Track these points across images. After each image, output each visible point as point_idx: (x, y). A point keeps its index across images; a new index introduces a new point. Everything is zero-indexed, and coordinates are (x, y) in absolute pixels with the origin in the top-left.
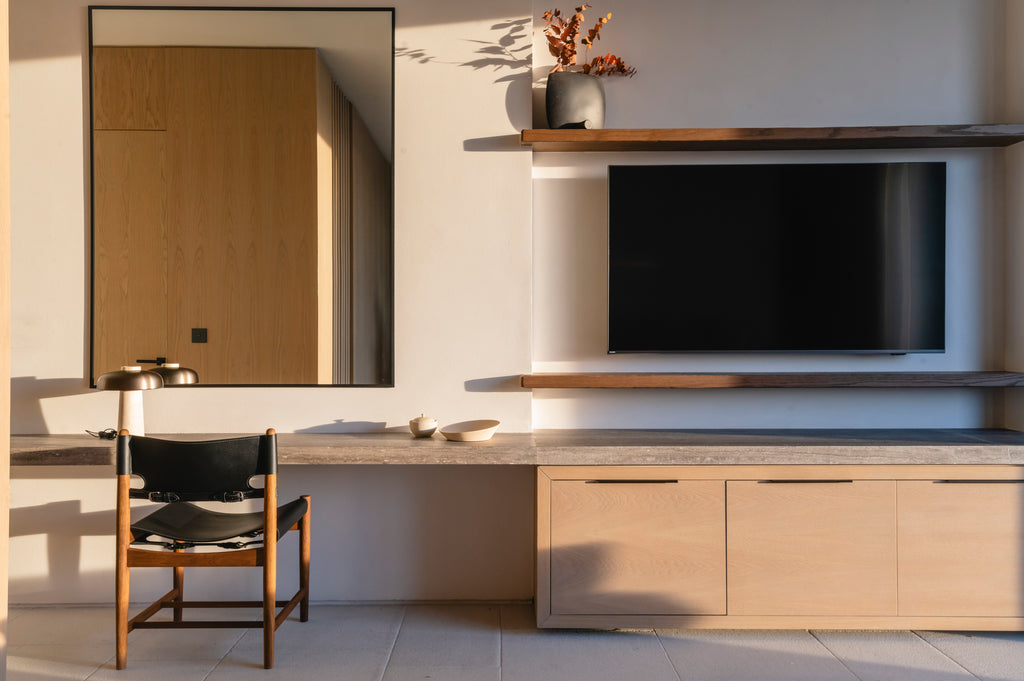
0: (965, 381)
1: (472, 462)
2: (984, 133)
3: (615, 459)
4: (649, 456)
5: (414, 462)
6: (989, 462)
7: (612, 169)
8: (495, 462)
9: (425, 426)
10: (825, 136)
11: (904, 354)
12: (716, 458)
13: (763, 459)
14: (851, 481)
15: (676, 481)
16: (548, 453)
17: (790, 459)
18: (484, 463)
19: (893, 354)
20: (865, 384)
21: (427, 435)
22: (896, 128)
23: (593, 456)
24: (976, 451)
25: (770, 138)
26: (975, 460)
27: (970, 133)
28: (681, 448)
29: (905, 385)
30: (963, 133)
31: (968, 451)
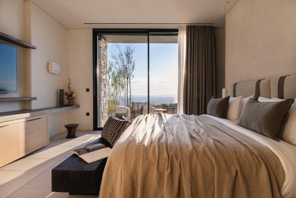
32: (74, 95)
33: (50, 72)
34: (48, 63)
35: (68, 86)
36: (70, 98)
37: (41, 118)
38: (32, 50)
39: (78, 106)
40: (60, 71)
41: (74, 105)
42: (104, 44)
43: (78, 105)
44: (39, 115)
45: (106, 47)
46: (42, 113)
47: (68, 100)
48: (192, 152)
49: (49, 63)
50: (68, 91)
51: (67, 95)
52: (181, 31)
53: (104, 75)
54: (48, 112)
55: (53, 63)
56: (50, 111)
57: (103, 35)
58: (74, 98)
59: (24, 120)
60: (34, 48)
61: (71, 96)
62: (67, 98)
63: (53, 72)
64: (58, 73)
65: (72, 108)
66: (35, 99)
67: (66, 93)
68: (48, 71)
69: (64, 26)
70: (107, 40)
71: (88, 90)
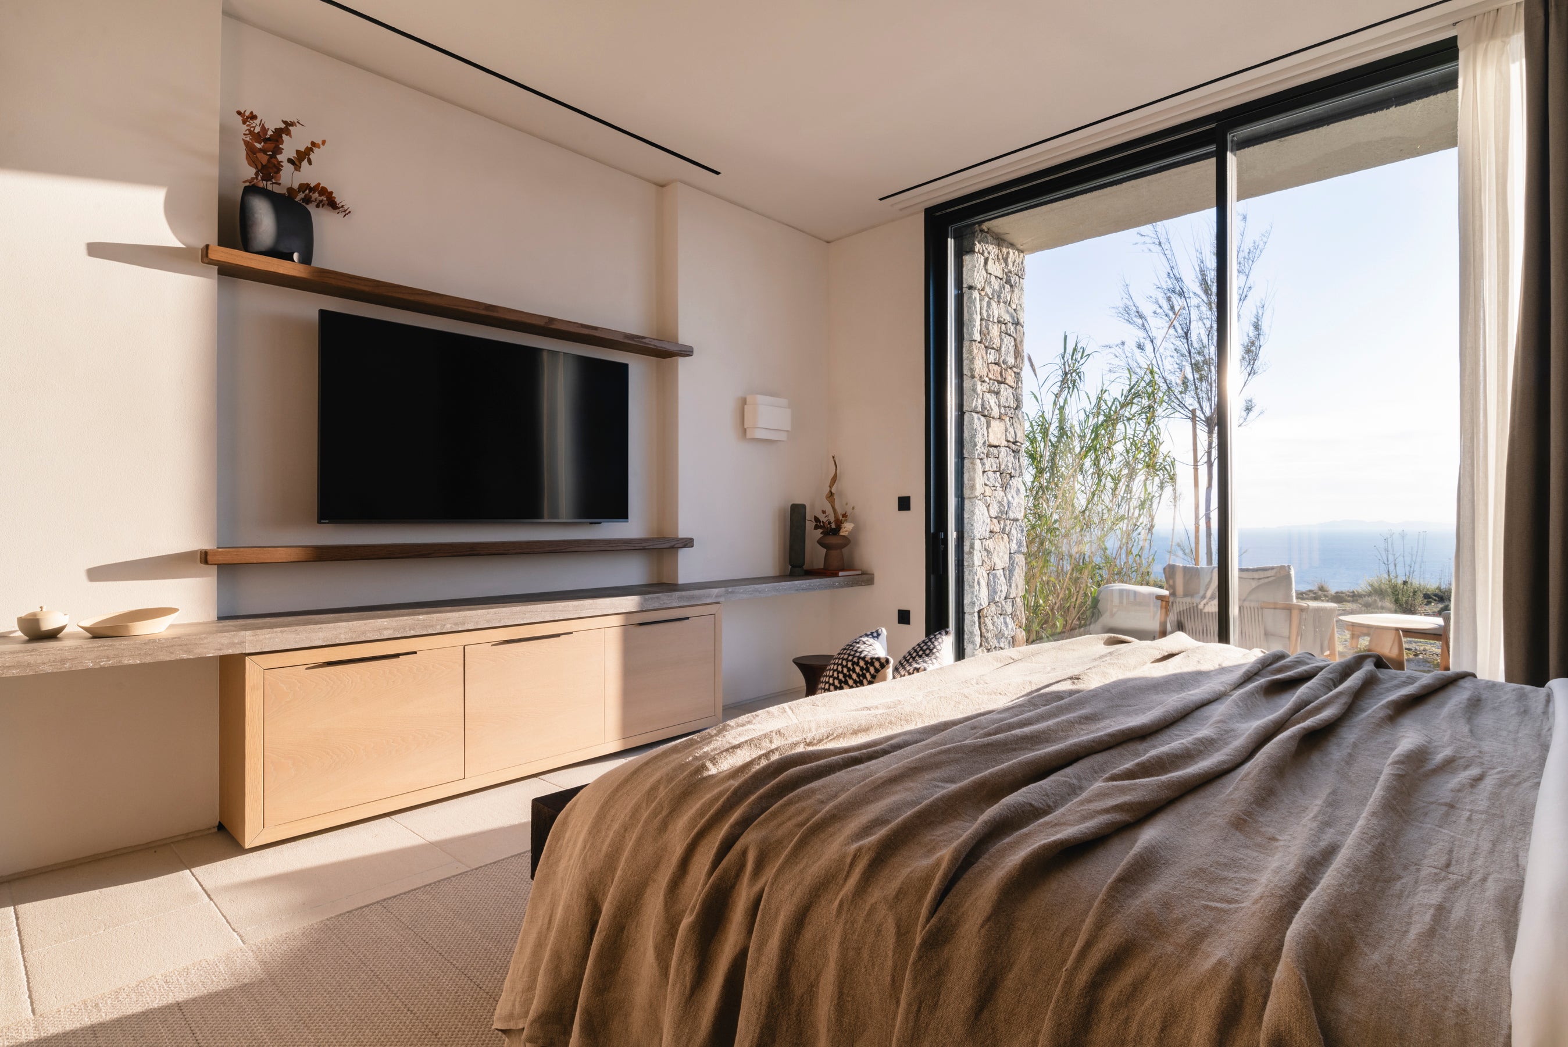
0: (644, 545)
1: (148, 660)
2: (655, 346)
3: (347, 637)
4: (386, 629)
5: (48, 669)
6: (665, 606)
7: (323, 313)
8: (185, 656)
9: (48, 624)
10: (542, 323)
11: (600, 523)
12: (456, 624)
13: (500, 621)
14: (571, 633)
15: (415, 653)
16: (262, 637)
17: (523, 619)
18: (168, 659)
19: (591, 523)
20: (573, 549)
21: (53, 635)
22: (596, 328)
23: (321, 635)
24: (658, 598)
25: (495, 314)
26: (656, 605)
27: (645, 343)
28: (421, 617)
29: (603, 548)
30: (641, 342)
31: (652, 598)
32: (847, 527)
33: (749, 435)
34: (744, 402)
35: (831, 487)
36: (832, 540)
37: (687, 618)
38: (682, 361)
39: (866, 578)
40: (789, 429)
41: (841, 574)
42: (995, 268)
43: (863, 574)
44: (681, 604)
45: (1008, 282)
46: (692, 597)
47: (825, 550)
48: (849, 860)
49: (748, 401)
50: (824, 512)
51: (821, 527)
52: (1481, 47)
53: (995, 424)
54: (717, 596)
55: (760, 398)
56: (727, 592)
57: (985, 226)
58: (847, 541)
59: (617, 621)
60: (687, 352)
61: (836, 531)
62: (820, 542)
63: (760, 434)
64: (782, 437)
65: (833, 587)
66: (688, 543)
67: (817, 519)
68: (745, 431)
69: (813, 236)
70: (1015, 241)
71: (904, 504)
